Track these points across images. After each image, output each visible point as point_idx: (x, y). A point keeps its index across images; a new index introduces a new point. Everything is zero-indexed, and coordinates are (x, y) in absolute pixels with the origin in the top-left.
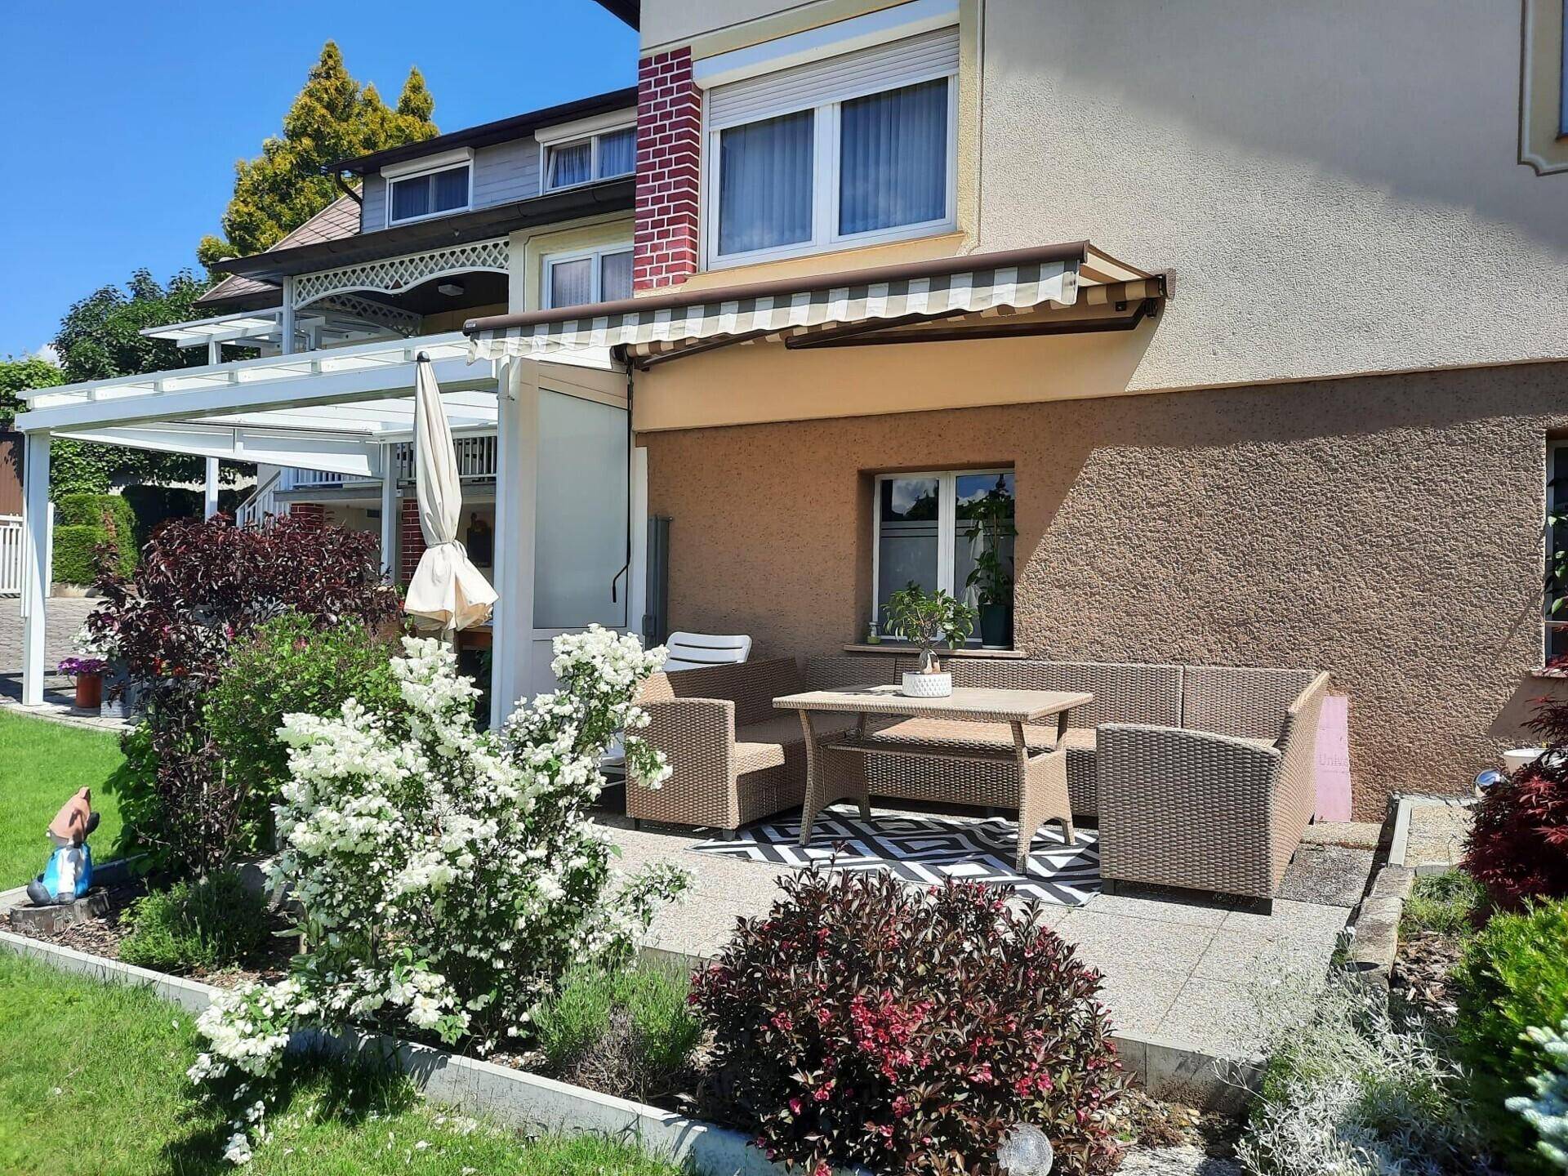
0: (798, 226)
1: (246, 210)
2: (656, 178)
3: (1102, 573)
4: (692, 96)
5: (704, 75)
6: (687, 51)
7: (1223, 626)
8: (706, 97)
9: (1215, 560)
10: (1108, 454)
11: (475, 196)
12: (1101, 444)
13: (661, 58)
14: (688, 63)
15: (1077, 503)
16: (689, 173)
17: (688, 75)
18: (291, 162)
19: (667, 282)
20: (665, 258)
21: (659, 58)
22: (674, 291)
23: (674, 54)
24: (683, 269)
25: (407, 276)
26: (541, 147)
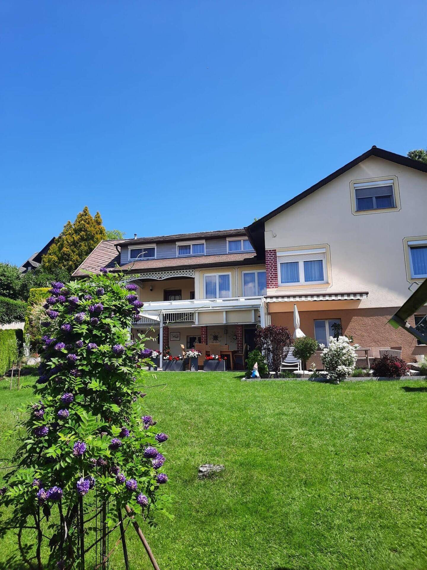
0: (296, 279)
1: (68, 250)
2: (270, 270)
3: (357, 335)
4: (276, 257)
5: (278, 254)
6: (275, 250)
7: (375, 342)
8: (278, 258)
9: (373, 332)
10: (356, 317)
11: (157, 255)
12: (355, 316)
13: (271, 251)
14: (276, 252)
15: (352, 325)
16: (276, 269)
17: (276, 254)
18: (79, 238)
19: (274, 287)
20: (273, 283)
21: (269, 251)
22: (276, 289)
23: (273, 250)
24: (277, 286)
25: (163, 276)
26: (177, 245)
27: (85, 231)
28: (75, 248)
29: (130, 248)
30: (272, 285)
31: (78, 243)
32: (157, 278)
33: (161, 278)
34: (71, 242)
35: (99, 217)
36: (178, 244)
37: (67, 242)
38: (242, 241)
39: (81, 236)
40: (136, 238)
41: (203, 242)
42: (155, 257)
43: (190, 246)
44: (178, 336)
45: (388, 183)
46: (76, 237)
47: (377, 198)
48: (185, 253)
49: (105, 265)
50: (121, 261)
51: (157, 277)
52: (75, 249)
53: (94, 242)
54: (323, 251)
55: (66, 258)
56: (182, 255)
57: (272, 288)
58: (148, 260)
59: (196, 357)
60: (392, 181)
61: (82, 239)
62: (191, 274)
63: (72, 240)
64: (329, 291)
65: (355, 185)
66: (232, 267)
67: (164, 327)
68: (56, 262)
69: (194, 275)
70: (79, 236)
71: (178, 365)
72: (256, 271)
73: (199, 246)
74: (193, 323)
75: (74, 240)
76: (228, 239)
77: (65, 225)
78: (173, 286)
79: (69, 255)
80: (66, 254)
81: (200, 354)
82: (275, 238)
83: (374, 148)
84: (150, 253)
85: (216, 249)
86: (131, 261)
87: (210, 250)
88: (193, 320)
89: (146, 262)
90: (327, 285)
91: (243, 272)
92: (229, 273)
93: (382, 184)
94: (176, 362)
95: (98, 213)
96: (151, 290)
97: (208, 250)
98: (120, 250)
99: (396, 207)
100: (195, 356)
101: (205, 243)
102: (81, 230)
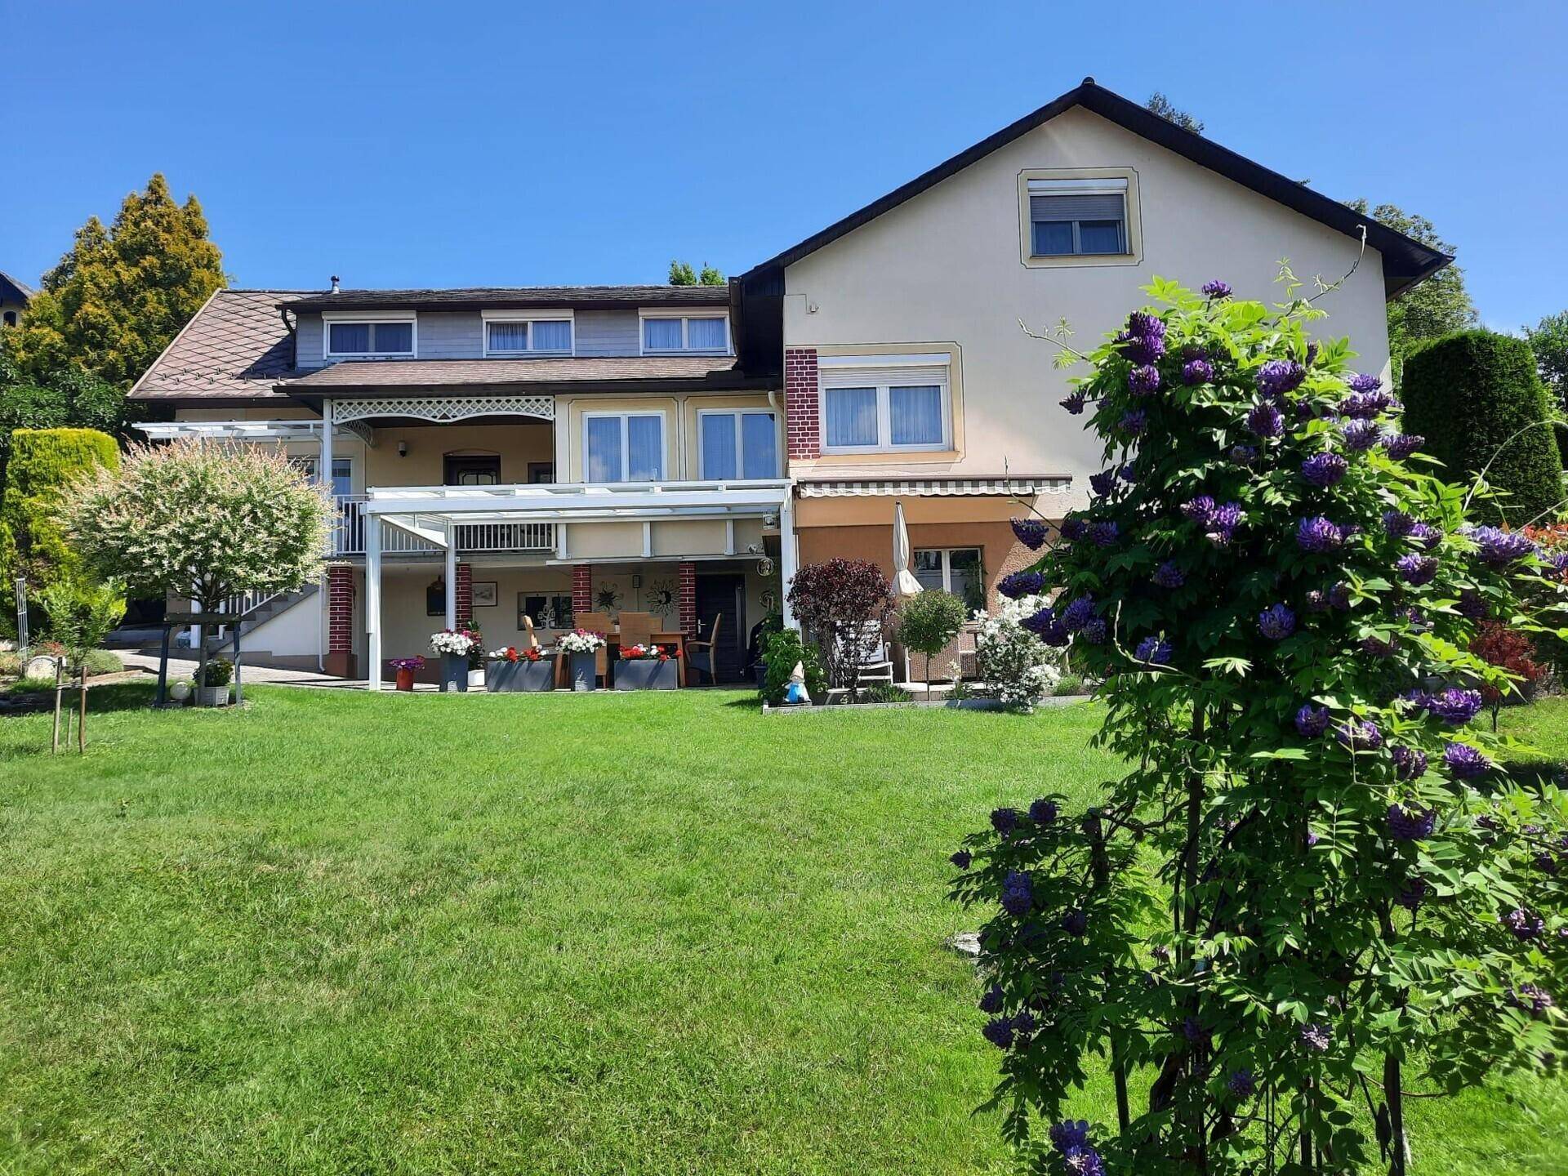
0: (869, 437)
4: (814, 370)
5: (822, 363)
6: (815, 351)
11: (420, 346)
13: (801, 351)
14: (816, 357)
17: (816, 362)
19: (808, 457)
20: (807, 446)
21: (798, 351)
22: (813, 462)
23: (807, 351)
24: (816, 453)
25: (454, 411)
26: (484, 321)
27: (160, 253)
28: (125, 306)
29: (329, 319)
30: (804, 451)
31: (134, 293)
32: (435, 417)
33: (445, 417)
34: (111, 287)
35: (196, 213)
36: (489, 316)
37: (97, 285)
38: (685, 322)
39: (144, 269)
40: (336, 291)
41: (568, 315)
42: (415, 352)
43: (525, 325)
44: (491, 595)
45: (1114, 187)
46: (128, 274)
47: (1083, 224)
48: (510, 345)
49: (242, 370)
50: (299, 358)
51: (435, 412)
52: (124, 312)
53: (189, 292)
54: (944, 360)
55: (93, 337)
56: (501, 352)
57: (805, 457)
58: (389, 360)
59: (592, 650)
60: (1123, 183)
61: (149, 280)
62: (543, 410)
63: (114, 280)
64: (958, 470)
65: (1032, 185)
66: (669, 394)
67: (458, 566)
68: (60, 350)
69: (552, 411)
70: (135, 271)
71: (535, 674)
72: (735, 410)
73: (553, 327)
74: (551, 554)
75: (120, 281)
76: (643, 313)
77: (79, 231)
78: (476, 445)
79: (103, 331)
80: (93, 326)
81: (602, 641)
82: (814, 315)
83: (1088, 87)
84: (394, 340)
85: (607, 341)
86: (333, 360)
87: (592, 341)
88: (549, 544)
89: (387, 367)
90: (952, 454)
91: (699, 411)
92: (660, 412)
93: (1097, 187)
94: (529, 665)
95: (191, 201)
96: (403, 453)
97: (580, 341)
98: (293, 325)
99: (1131, 254)
100: (588, 649)
101: (573, 320)
102: (142, 251)
